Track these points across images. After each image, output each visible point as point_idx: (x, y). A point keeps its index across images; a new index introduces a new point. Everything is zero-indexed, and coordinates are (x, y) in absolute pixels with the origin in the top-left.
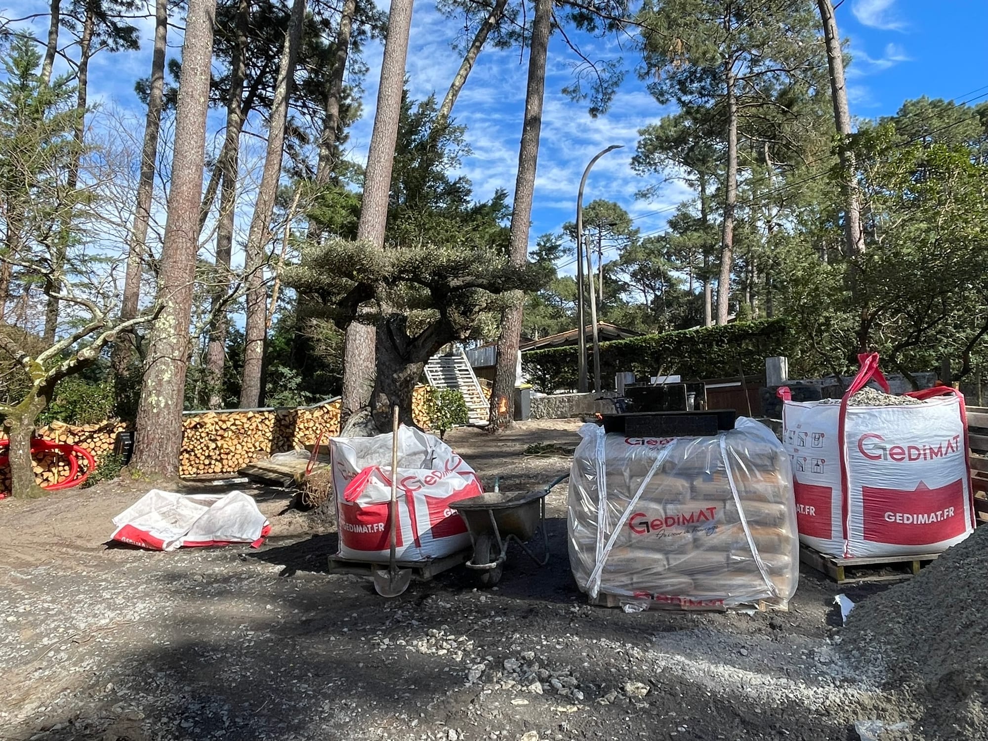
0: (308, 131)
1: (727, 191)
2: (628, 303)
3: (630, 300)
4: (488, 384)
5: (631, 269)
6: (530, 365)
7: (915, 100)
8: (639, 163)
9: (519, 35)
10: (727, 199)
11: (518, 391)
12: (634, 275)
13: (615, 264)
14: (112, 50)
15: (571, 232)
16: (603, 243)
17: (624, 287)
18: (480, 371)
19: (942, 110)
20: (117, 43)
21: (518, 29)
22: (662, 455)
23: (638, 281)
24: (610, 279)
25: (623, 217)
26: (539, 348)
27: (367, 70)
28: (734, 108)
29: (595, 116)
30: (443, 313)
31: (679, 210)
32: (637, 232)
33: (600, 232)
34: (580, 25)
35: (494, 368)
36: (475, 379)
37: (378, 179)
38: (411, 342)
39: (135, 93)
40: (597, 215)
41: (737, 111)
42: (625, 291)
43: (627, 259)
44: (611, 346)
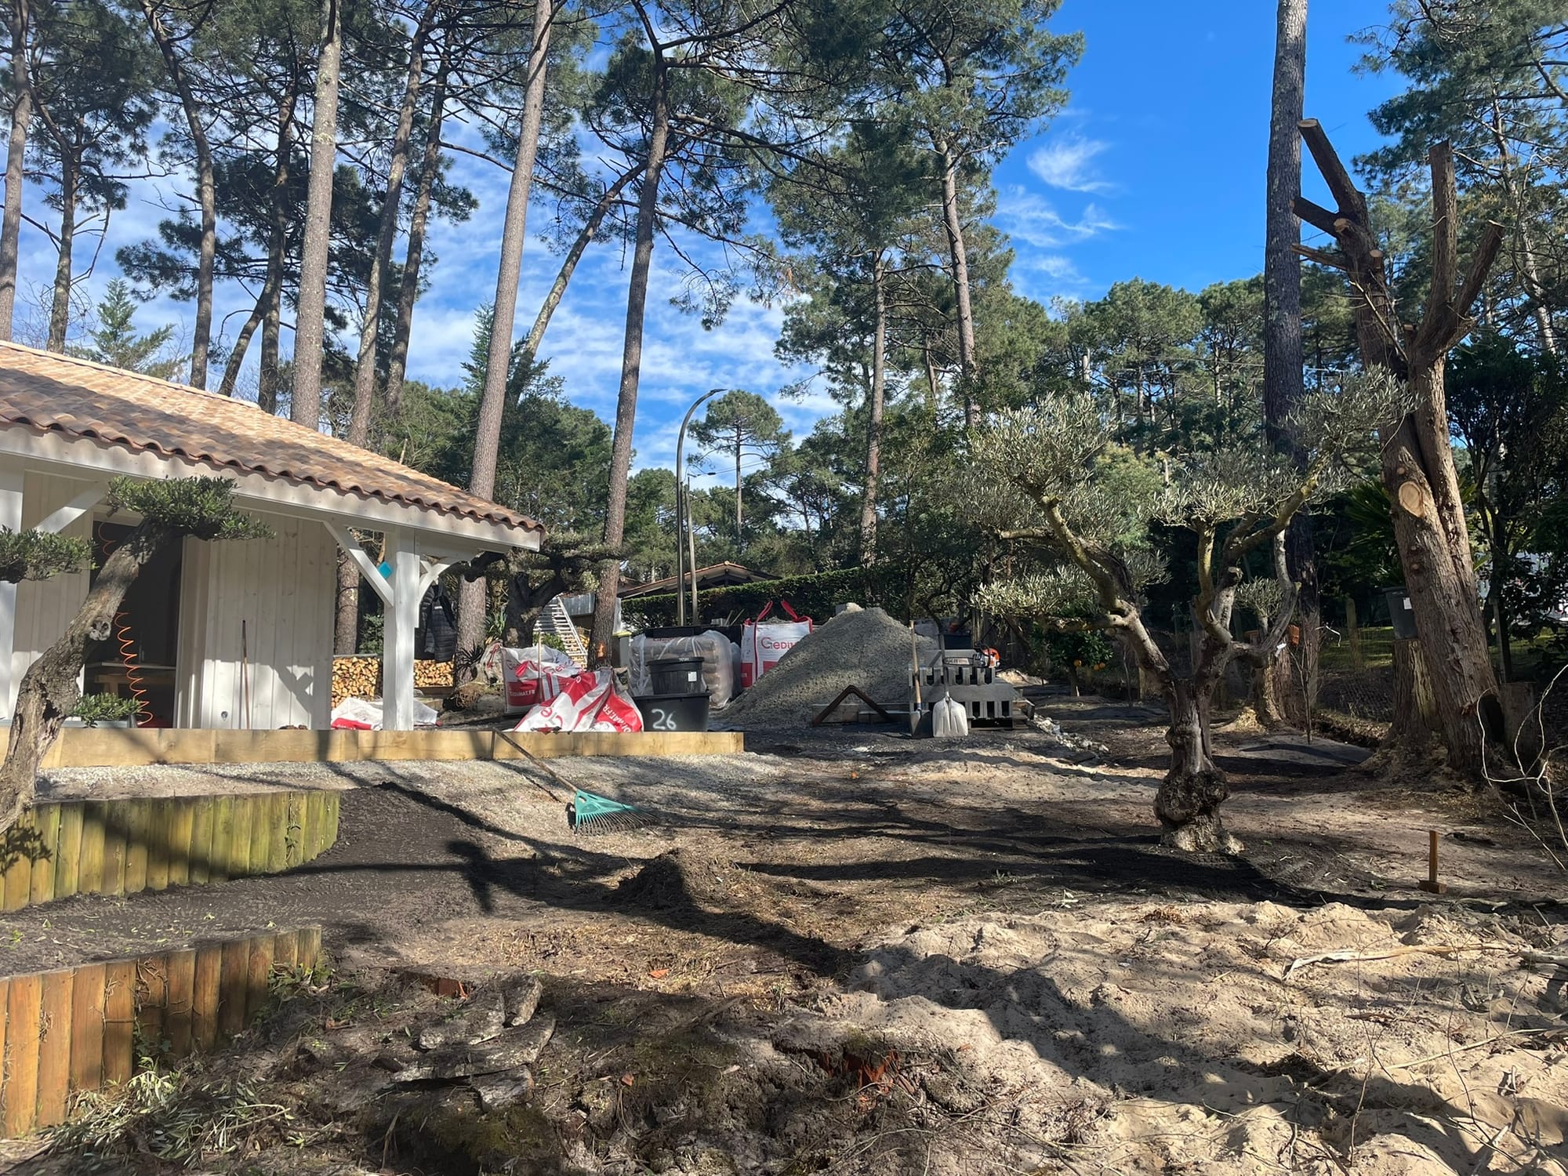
0: (346, 314)
1: (872, 409)
2: (785, 529)
3: (787, 525)
4: (586, 634)
5: (788, 483)
6: (636, 616)
7: (1126, 283)
8: (785, 349)
9: (621, 229)
10: (871, 417)
11: (617, 638)
12: (792, 490)
13: (763, 474)
14: (89, 209)
15: (699, 434)
16: (743, 450)
17: (780, 507)
18: (577, 620)
19: (1155, 296)
20: (95, 201)
21: (619, 223)
22: (667, 645)
23: (799, 498)
24: (759, 495)
25: (768, 414)
26: (648, 594)
27: (435, 260)
28: (882, 308)
29: (708, 328)
30: (558, 573)
31: (817, 428)
32: (788, 436)
33: (739, 435)
34: (690, 225)
35: (592, 616)
36: (573, 628)
37: (487, 445)
38: (533, 592)
39: (117, 263)
40: (733, 413)
41: (885, 311)
42: (781, 512)
43: (779, 469)
44: (727, 592)
